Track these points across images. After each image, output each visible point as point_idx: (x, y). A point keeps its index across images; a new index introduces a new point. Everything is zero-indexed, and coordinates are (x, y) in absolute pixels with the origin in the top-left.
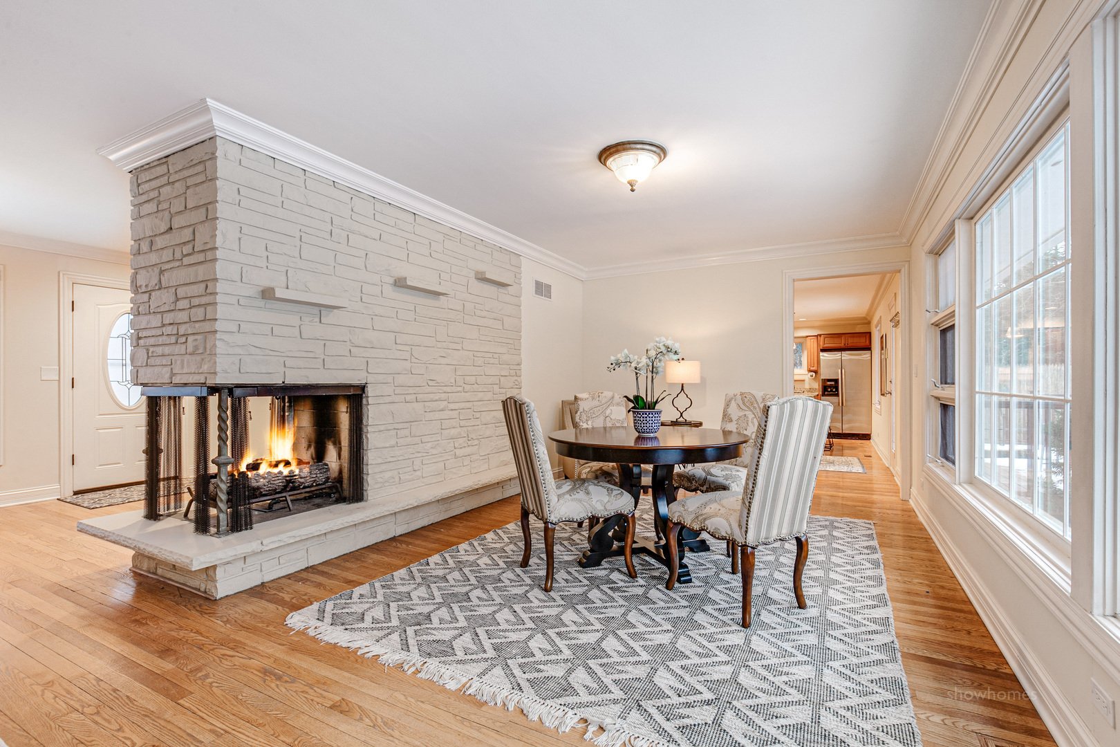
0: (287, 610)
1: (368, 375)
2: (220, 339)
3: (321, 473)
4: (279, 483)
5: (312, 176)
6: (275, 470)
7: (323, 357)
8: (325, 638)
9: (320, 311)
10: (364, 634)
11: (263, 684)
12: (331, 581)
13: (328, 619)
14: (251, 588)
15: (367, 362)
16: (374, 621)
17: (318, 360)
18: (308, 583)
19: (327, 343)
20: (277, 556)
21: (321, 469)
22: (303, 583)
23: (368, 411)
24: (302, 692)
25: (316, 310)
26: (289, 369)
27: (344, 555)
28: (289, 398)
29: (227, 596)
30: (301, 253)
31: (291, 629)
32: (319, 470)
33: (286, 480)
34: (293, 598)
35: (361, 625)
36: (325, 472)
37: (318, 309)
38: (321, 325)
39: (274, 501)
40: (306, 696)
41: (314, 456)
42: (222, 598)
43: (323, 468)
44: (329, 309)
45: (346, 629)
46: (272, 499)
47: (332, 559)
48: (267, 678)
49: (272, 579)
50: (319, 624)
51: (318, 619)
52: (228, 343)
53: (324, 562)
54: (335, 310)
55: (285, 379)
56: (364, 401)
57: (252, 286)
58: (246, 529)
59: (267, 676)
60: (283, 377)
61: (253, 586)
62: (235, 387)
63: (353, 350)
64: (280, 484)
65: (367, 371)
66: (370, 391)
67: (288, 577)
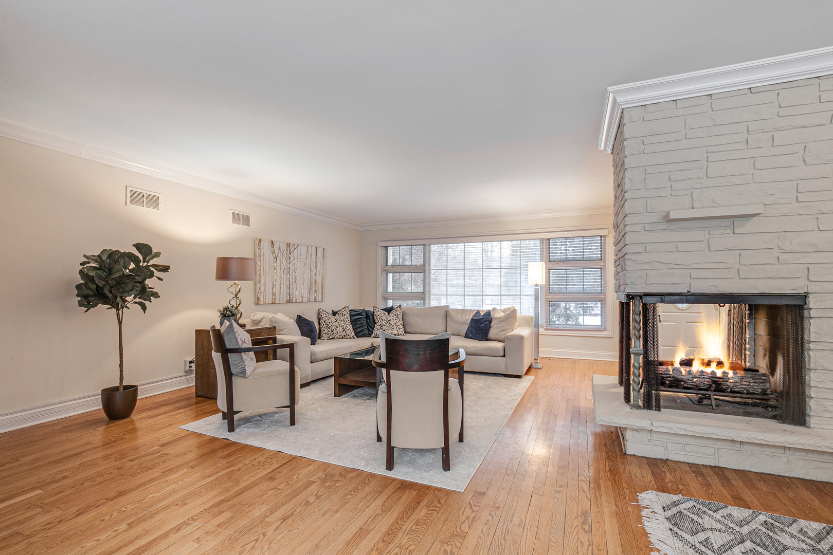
0: (655, 487)
1: (809, 283)
2: (629, 259)
3: (755, 382)
4: (707, 382)
5: (718, 96)
6: (708, 370)
7: (737, 266)
8: (646, 524)
9: (733, 222)
10: (679, 544)
11: (573, 519)
12: (722, 489)
13: (669, 513)
14: (656, 459)
15: (808, 268)
16: (706, 543)
17: (732, 270)
18: (700, 479)
19: (743, 253)
20: (684, 443)
21: (756, 379)
22: (696, 476)
23: (810, 325)
24: (581, 542)
25: (727, 222)
26: (695, 280)
27: (770, 474)
28: (750, 306)
29: (635, 455)
30: (708, 172)
31: (637, 501)
32: (753, 379)
33: (712, 380)
34: (671, 482)
35: (687, 537)
36: (762, 383)
37: (731, 220)
38: (735, 235)
39: (703, 397)
40: (579, 546)
41: (768, 365)
42: (630, 455)
43: (760, 379)
44: (745, 219)
45: (671, 530)
46: (703, 394)
47: (751, 472)
48: (579, 518)
49: (677, 460)
50: (660, 511)
51: (664, 508)
52: (635, 262)
53: (738, 470)
54: (755, 218)
55: (690, 289)
56: (806, 313)
57: (656, 214)
58: (656, 410)
59: (581, 517)
60: (689, 287)
61: (658, 458)
62: (644, 295)
63: (782, 257)
64: (705, 382)
65: (808, 279)
66: (812, 302)
67: (691, 465)
